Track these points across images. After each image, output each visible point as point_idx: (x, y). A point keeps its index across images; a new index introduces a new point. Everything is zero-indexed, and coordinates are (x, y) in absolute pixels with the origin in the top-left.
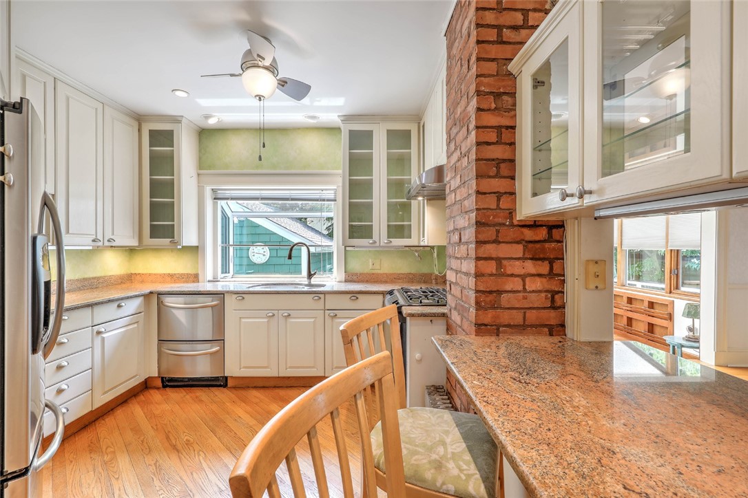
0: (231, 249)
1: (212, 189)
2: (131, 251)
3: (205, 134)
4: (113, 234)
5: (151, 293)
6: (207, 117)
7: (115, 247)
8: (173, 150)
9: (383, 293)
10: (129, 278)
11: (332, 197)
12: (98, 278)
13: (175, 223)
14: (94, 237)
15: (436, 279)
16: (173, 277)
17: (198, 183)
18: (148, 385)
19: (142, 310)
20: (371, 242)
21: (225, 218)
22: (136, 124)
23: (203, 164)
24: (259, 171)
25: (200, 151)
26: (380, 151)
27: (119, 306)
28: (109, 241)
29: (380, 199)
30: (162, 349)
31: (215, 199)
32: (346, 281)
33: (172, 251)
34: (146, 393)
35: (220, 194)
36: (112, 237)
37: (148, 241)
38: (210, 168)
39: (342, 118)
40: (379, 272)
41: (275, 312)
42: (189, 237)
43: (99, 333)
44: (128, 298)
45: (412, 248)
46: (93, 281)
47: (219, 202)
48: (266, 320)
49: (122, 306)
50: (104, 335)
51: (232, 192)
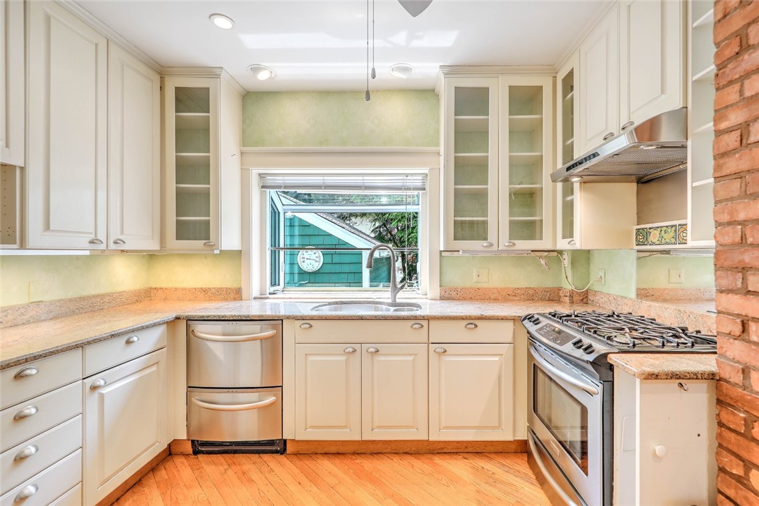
0: (282, 253)
1: (260, 174)
2: (151, 256)
3: (250, 98)
4: (122, 232)
5: (178, 318)
6: (256, 69)
7: (127, 251)
8: (209, 116)
9: (514, 319)
10: (146, 295)
11: (419, 184)
12: (102, 296)
13: (211, 218)
14: (93, 236)
15: (571, 297)
16: (208, 294)
17: (242, 165)
18: (173, 451)
19: (165, 343)
20: (485, 244)
21: (275, 213)
22: (157, 79)
23: (247, 139)
24: (324, 148)
25: (244, 122)
26: (499, 117)
27: (128, 342)
28: (115, 243)
29: (499, 184)
30: (193, 400)
31: (263, 187)
32: (442, 298)
33: (205, 258)
34: (169, 465)
35: (270, 180)
36: (120, 237)
37: (174, 243)
38: (256, 144)
39: (446, 70)
40: (485, 285)
41: (357, 347)
42: (229, 239)
43: (94, 388)
44: (143, 328)
45: (538, 254)
46: (94, 300)
47: (268, 190)
48: (343, 358)
49: (132, 342)
50: (104, 391)
51: (285, 178)
